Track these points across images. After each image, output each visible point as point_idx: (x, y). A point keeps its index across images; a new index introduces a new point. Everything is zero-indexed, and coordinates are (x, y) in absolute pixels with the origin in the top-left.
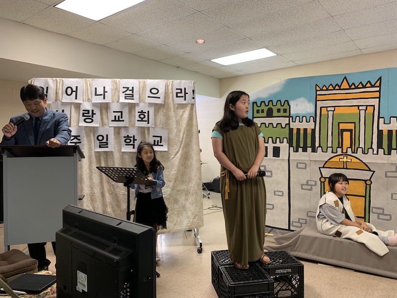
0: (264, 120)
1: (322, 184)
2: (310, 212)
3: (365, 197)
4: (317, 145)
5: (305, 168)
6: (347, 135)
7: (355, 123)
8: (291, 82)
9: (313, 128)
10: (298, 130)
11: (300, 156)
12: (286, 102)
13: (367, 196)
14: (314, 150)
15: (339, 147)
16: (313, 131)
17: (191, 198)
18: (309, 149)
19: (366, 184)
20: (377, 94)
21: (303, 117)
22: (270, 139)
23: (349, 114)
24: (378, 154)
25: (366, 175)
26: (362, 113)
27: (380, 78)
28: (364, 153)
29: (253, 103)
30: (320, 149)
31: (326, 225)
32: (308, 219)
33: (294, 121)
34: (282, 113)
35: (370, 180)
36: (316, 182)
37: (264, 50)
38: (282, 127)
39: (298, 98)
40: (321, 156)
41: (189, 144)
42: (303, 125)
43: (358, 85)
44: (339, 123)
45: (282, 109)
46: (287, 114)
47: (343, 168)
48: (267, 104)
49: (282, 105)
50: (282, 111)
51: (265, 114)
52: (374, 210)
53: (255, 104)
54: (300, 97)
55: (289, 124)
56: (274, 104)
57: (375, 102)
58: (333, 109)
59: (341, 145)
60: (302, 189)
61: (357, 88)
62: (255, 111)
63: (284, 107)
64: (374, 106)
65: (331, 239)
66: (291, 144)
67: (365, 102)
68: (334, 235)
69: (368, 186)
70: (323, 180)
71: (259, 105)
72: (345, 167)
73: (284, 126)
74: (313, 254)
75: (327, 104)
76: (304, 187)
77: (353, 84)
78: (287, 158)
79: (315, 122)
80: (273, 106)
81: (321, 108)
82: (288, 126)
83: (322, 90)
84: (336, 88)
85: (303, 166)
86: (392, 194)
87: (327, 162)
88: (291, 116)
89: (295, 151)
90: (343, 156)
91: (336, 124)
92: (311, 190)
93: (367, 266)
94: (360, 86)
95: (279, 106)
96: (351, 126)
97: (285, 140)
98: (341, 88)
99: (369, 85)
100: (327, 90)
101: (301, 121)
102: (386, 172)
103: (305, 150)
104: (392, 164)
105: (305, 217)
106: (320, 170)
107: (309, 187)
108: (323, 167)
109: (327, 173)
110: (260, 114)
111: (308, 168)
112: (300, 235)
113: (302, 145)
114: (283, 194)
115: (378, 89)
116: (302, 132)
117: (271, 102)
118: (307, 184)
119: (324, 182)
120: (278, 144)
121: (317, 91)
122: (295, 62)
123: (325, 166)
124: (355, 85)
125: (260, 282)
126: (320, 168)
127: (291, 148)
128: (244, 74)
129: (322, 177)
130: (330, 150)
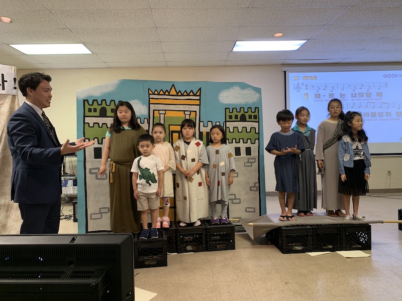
0: (97, 120)
8: (124, 83)
20: (198, 102)
23: (177, 117)
27: (200, 89)
29: (84, 101)
44: (169, 125)
48: (100, 103)
51: (98, 114)
57: (196, 108)
58: (164, 112)
61: (182, 95)
62: (87, 110)
64: (196, 112)
67: (189, 108)
71: (91, 103)
75: (158, 108)
77: (180, 91)
79: (149, 123)
80: (107, 105)
83: (154, 94)
84: (166, 94)
94: (185, 94)
98: (170, 94)
99: (192, 94)
100: (159, 94)
110: (92, 113)
115: (198, 98)
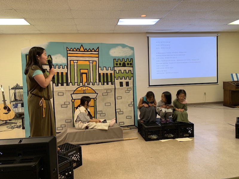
1: (73, 103)
2: (67, 120)
4: (69, 81)
5: (63, 95)
6: (84, 76)
7: (88, 69)
9: (67, 72)
10: (58, 73)
11: (60, 88)
12: (49, 56)
13: (95, 106)
14: (68, 85)
15: (81, 82)
16: (67, 74)
18: (65, 84)
19: (94, 100)
20: (97, 56)
23: (85, 65)
24: (99, 85)
25: (94, 96)
26: (91, 64)
27: (98, 48)
28: (93, 85)
29: (26, 55)
30: (71, 84)
32: (66, 124)
33: (55, 67)
35: (96, 98)
36: (69, 102)
40: (71, 88)
47: (84, 93)
52: (99, 112)
57: (97, 59)
58: (77, 61)
60: (62, 107)
64: (96, 61)
65: (84, 131)
66: (54, 82)
67: (92, 59)
70: (73, 101)
75: (73, 59)
79: (67, 68)
81: (70, 61)
86: (105, 103)
87: (75, 90)
88: (53, 64)
89: (56, 85)
90: (83, 87)
91: (79, 70)
94: (89, 50)
96: (86, 71)
98: (80, 50)
100: (73, 51)
101: (59, 68)
102: (103, 93)
103: (62, 85)
104: (105, 89)
105: (64, 123)
106: (71, 96)
107: (66, 106)
108: (73, 94)
109: (76, 97)
111: (65, 95)
113: (60, 82)
115: (97, 53)
116: (60, 74)
118: (65, 104)
121: (67, 51)
122: (41, 31)
124: (87, 50)
126: (71, 94)
127: (54, 84)
129: (73, 99)
130: (76, 84)
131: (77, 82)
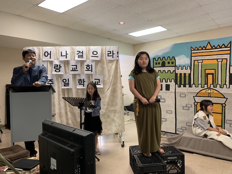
0: (160, 69)
1: (196, 106)
2: (188, 123)
3: (222, 114)
4: (192, 83)
5: (185, 97)
6: (210, 77)
7: (215, 69)
8: (176, 46)
9: (190, 73)
10: (181, 74)
11: (182, 89)
12: (173, 58)
13: (223, 113)
14: (190, 86)
15: (205, 84)
16: (190, 75)
17: (117, 115)
18: (187, 86)
19: (223, 106)
20: (229, 52)
21: (183, 66)
22: (164, 80)
24: (229, 88)
25: (222, 101)
26: (220, 63)
27: (230, 42)
28: (221, 87)
29: (153, 59)
30: (194, 85)
31: (199, 131)
32: (187, 127)
33: (178, 69)
34: (171, 64)
35: (225, 104)
36: (191, 105)
37: (160, 27)
38: (171, 73)
39: (180, 55)
40: (195, 90)
41: (116, 84)
42: (183, 71)
43: (217, 47)
44: (205, 70)
45: (171, 62)
46: (174, 65)
47: (208, 97)
48: (162, 59)
49: (171, 59)
50: (171, 63)
51: (160, 65)
52: (228, 122)
53: (154, 59)
54: (181, 54)
55: (175, 71)
56: (166, 59)
57: (227, 57)
58: (201, 61)
59: (206, 83)
60: (183, 109)
61: (216, 48)
62: (155, 64)
63: (172, 61)
64: (227, 59)
65: (201, 139)
66: (176, 83)
67: (221, 57)
68: (203, 137)
69: (224, 107)
70: (196, 104)
71: (157, 60)
72: (209, 96)
73: (172, 72)
74: (190, 148)
75: (198, 59)
76: (185, 108)
77: (214, 46)
78: (174, 91)
79: (191, 69)
80: (165, 60)
81: (194, 61)
82: (174, 72)
83: (194, 50)
84: (203, 49)
85: (184, 95)
87: (198, 93)
88: (176, 66)
89: (179, 86)
90: (208, 89)
91: (203, 71)
92: (189, 110)
93: (223, 155)
94: (218, 47)
95: (169, 60)
96: (213, 71)
97: (173, 80)
98: (206, 49)
99: (223, 46)
100: (198, 50)
101: (182, 69)
103: (185, 86)
105: (185, 126)
106: (194, 98)
107: (188, 108)
108: (196, 96)
109: (199, 100)
110: (158, 65)
111: (187, 97)
112: (182, 137)
113: (183, 83)
114: (172, 112)
115: (229, 49)
116: (183, 75)
117: (164, 58)
118: (186, 106)
119: (196, 105)
120: (168, 83)
121: (191, 51)
122: (179, 34)
123: (197, 96)
124: (215, 47)
125: (158, 164)
126: (194, 97)
127: (176, 85)
128: (148, 41)
129: (195, 102)
130: (200, 86)
131: (201, 84)
